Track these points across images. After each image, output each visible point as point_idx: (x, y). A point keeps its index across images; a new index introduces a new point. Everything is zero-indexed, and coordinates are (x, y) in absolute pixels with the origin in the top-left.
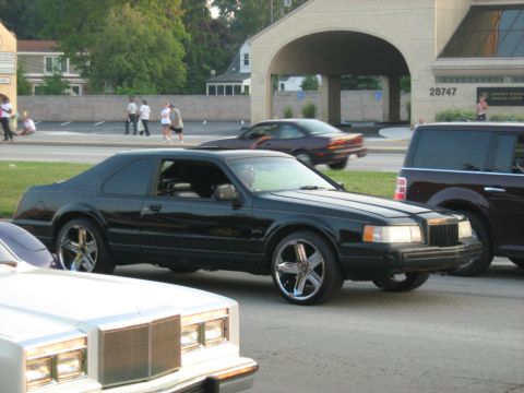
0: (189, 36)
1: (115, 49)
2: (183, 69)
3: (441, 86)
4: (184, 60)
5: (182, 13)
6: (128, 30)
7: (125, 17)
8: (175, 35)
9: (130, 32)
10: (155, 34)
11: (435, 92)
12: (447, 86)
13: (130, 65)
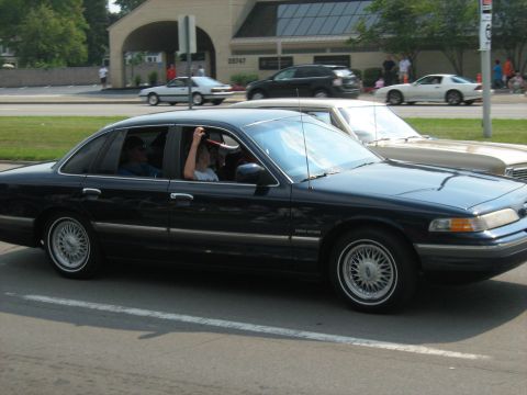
0: (88, 26)
1: (35, 36)
2: (84, 49)
3: (235, 57)
4: (84, 43)
5: (84, 9)
6: (43, 23)
7: (41, 14)
8: (78, 25)
9: (45, 24)
10: (62, 24)
11: (231, 61)
12: (239, 57)
13: (45, 47)
